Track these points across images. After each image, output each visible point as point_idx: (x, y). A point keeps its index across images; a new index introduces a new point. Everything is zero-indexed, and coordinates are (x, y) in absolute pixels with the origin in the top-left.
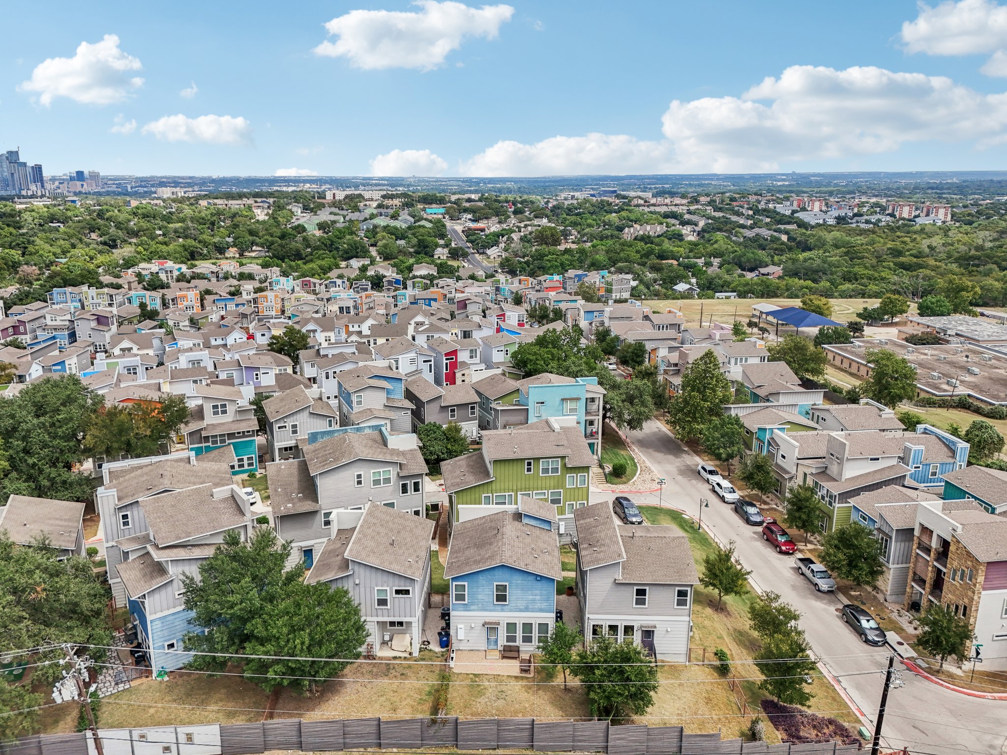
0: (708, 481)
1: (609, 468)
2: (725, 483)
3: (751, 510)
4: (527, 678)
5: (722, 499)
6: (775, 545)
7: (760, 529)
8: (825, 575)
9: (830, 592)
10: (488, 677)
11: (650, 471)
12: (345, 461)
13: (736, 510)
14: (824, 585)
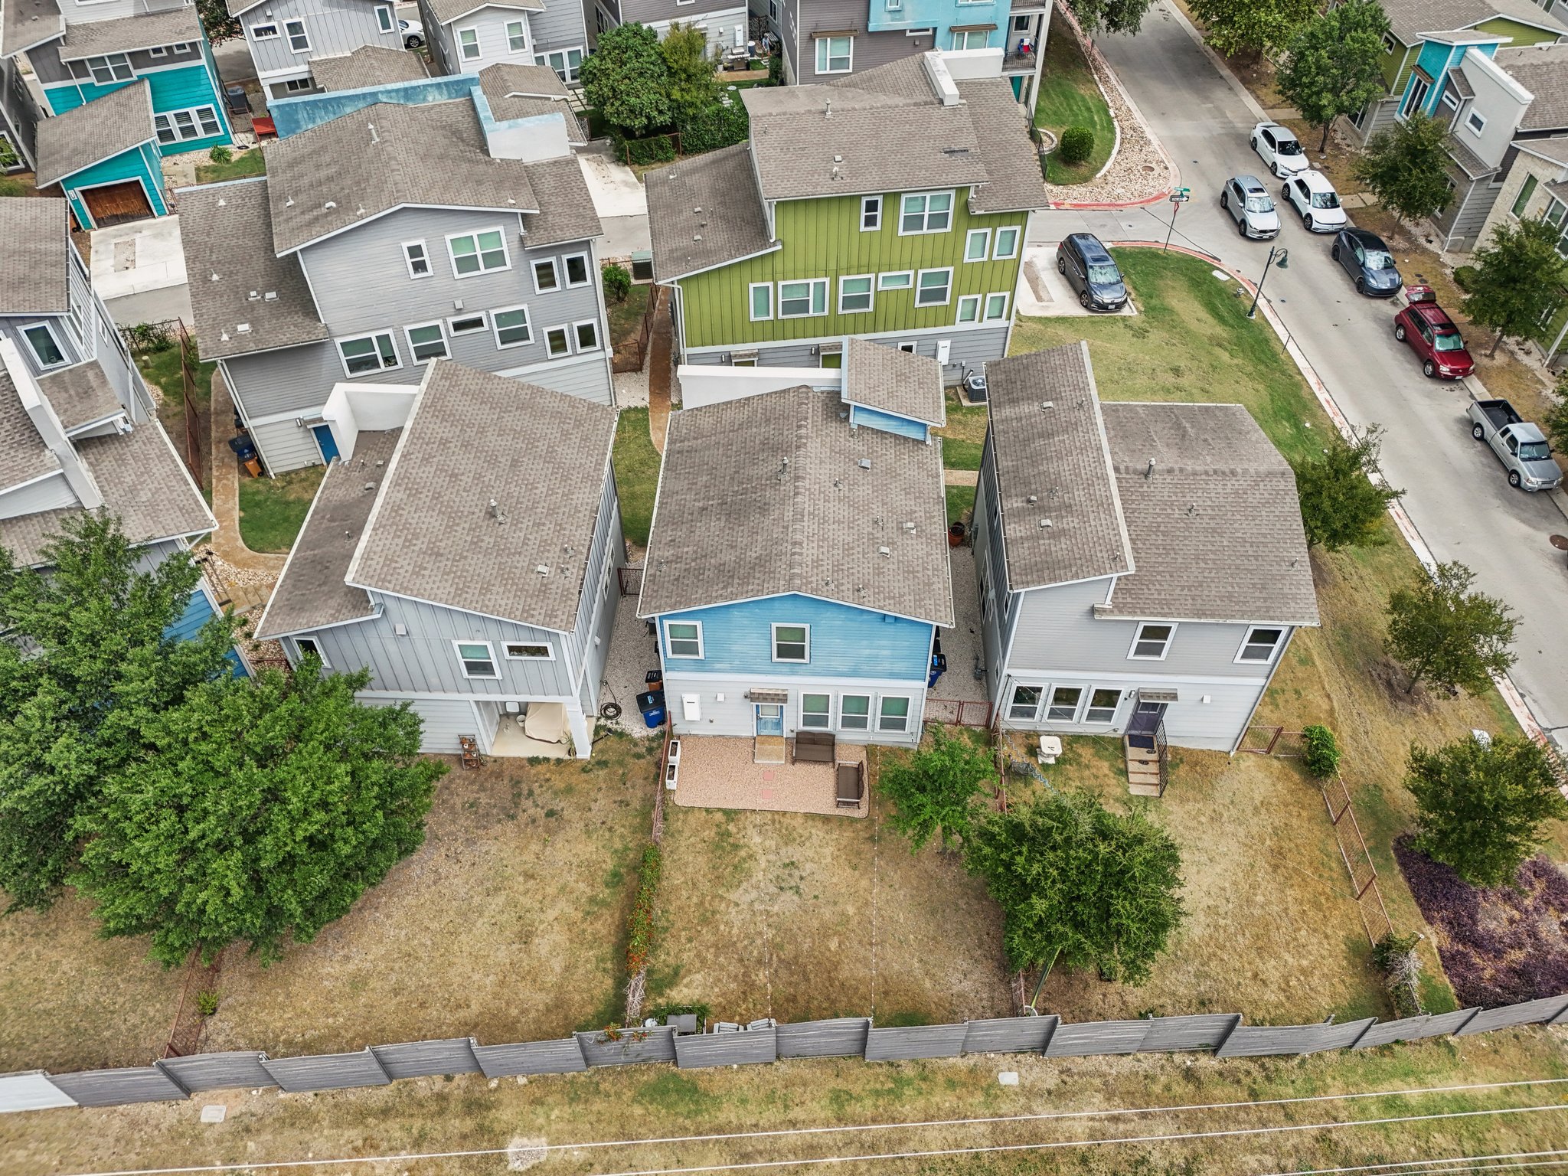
0: (1273, 168)
1: (1051, 138)
2: (1319, 184)
3: (1374, 260)
4: (852, 821)
5: (1306, 221)
6: (1424, 356)
7: (1388, 310)
8: (1540, 450)
9: (1544, 492)
10: (758, 820)
11: (1143, 142)
12: (365, 214)
13: (1336, 254)
14: (1532, 475)
